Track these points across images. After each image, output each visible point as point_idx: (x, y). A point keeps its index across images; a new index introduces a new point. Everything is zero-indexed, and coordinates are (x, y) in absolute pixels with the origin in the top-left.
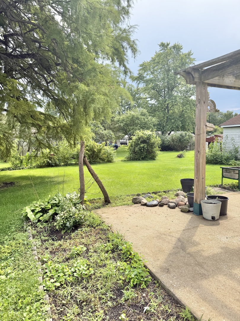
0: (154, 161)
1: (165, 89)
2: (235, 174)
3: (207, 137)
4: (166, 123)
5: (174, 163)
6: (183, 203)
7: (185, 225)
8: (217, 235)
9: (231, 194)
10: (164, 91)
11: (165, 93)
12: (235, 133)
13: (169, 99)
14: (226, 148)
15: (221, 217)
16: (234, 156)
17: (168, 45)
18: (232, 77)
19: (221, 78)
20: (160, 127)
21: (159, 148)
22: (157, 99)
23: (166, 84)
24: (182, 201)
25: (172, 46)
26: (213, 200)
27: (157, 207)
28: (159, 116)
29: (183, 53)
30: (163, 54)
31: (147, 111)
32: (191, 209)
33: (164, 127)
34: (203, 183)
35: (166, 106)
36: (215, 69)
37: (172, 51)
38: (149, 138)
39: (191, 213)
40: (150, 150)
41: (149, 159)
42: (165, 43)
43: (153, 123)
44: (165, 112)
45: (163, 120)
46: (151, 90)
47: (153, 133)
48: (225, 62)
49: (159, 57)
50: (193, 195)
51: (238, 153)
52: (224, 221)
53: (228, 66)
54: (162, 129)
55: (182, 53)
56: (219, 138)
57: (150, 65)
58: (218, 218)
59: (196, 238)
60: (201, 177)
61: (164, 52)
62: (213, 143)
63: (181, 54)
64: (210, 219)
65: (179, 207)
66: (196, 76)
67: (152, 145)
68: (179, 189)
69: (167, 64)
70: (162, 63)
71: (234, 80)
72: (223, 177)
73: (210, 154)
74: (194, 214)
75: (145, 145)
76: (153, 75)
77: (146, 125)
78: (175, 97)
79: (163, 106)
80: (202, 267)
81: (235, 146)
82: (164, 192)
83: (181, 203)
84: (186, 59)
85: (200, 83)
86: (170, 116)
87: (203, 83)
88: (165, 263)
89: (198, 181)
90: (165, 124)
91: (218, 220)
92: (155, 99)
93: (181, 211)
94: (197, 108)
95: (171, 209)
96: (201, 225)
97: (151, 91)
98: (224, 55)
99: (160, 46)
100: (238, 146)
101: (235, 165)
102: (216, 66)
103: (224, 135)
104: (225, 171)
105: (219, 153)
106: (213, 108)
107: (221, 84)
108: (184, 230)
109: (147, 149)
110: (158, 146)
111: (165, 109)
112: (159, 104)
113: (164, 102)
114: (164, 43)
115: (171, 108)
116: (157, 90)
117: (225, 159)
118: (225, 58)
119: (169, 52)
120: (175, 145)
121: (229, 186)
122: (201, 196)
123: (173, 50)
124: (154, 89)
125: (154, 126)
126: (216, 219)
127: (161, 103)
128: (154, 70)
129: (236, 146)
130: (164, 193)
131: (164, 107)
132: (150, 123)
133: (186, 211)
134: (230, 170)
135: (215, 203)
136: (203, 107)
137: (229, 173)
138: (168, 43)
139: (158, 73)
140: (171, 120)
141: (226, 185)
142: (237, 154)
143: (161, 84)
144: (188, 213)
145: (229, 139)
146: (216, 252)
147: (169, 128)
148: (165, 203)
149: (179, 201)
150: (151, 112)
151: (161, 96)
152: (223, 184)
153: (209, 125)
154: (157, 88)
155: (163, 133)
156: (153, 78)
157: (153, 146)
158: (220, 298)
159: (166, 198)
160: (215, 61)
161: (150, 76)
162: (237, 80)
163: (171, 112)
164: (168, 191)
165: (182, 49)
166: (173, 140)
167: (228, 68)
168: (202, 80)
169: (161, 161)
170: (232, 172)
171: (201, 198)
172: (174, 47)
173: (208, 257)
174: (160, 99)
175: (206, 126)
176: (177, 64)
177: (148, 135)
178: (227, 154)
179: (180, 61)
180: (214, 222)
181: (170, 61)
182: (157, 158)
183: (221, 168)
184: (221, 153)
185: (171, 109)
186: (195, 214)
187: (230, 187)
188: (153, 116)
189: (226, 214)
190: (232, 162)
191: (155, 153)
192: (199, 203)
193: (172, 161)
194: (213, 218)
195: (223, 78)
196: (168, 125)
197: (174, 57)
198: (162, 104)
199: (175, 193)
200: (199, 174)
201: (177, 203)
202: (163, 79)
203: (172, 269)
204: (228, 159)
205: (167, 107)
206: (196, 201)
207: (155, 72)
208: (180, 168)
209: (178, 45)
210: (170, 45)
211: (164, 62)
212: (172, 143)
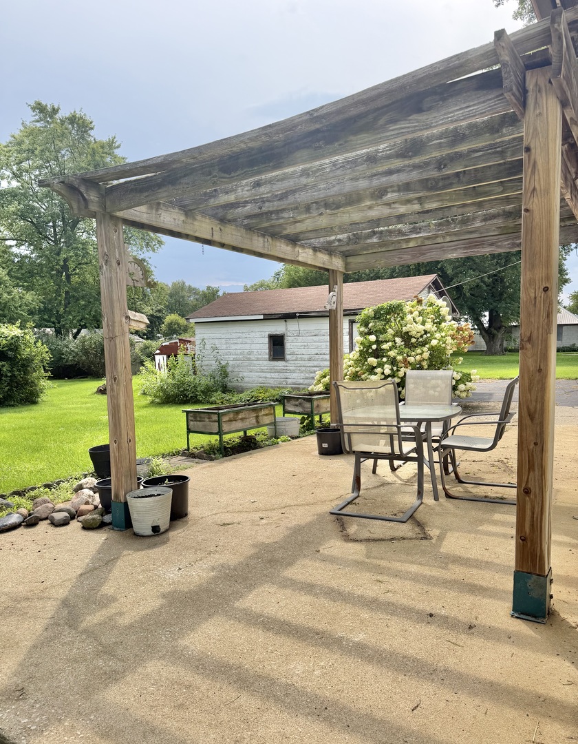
0: (34, 407)
1: (54, 222)
2: (212, 423)
3: (163, 344)
4: (66, 307)
5: (88, 409)
6: (91, 507)
7: (87, 561)
8: (160, 567)
9: (204, 468)
10: (54, 227)
11: (55, 230)
12: (218, 336)
13: (68, 247)
14: (204, 367)
15: (174, 523)
16: (220, 384)
17: (55, 111)
18: (177, 211)
19: (154, 211)
20: (50, 317)
21: (46, 371)
22: (35, 246)
23: (57, 210)
24: (87, 503)
25: (67, 116)
26: (155, 489)
27: (21, 530)
28: (45, 289)
29: (95, 139)
30: (43, 132)
31: (8, 274)
32: (107, 518)
33: (59, 317)
34: (132, 451)
35: (62, 263)
36: (133, 187)
37: (66, 129)
38: (14, 345)
39: (106, 528)
40: (19, 377)
41: (21, 403)
42: (46, 105)
43: (27, 306)
44: (61, 280)
45: (56, 299)
46: (17, 219)
47: (25, 334)
48: (153, 174)
49: (31, 137)
50: (110, 484)
51: (227, 376)
52: (179, 531)
53: (160, 186)
54: (54, 323)
55: (93, 139)
56: (188, 345)
57: (7, 154)
58: (167, 526)
59: (108, 589)
60: (125, 438)
61: (46, 127)
62: (175, 356)
63: (91, 141)
64: (149, 532)
65: (81, 518)
66: (92, 197)
67: (25, 365)
68: (86, 473)
69: (56, 159)
70: (42, 155)
71: (183, 218)
72: (189, 431)
73: (170, 381)
74: (113, 529)
75: (3, 366)
76: (18, 181)
77: (6, 312)
78: (83, 244)
79: (54, 263)
80: (112, 656)
81: (220, 363)
82: (48, 486)
83: (84, 507)
84: (103, 155)
85: (104, 215)
86: (75, 290)
87: (113, 217)
88: (15, 675)
89: (119, 448)
90: (62, 310)
91: (167, 531)
92: (30, 244)
93: (84, 528)
94: (102, 274)
95: (58, 528)
96: (125, 552)
97: (15, 222)
98: (147, 160)
99: (34, 109)
100: (226, 362)
101: (222, 402)
102: (135, 181)
103: (197, 339)
104: (192, 419)
105: (190, 378)
106: (142, 277)
107: (154, 224)
108: (81, 575)
109: (10, 376)
110: (43, 366)
111: (59, 273)
112: (41, 257)
113: (55, 254)
114: (44, 103)
115: (74, 270)
116: (32, 222)
117: (202, 392)
118: (149, 166)
119: (59, 131)
120: (92, 362)
121: (202, 449)
122: (127, 482)
123: (70, 126)
124: (23, 217)
125: (31, 313)
126: (162, 530)
127: (46, 256)
128: (20, 169)
129: (223, 363)
130: (47, 490)
131: (57, 267)
132: (17, 305)
133: (95, 526)
134: (202, 415)
135: (159, 495)
136: (117, 273)
137: (200, 421)
138: (56, 107)
139: (33, 177)
140: (78, 300)
141: (197, 448)
142: (226, 380)
143: (44, 207)
144: (99, 531)
145: (208, 347)
146: (149, 609)
147: (73, 320)
148: (44, 516)
149: (80, 504)
150: (19, 275)
151: (46, 237)
152: (191, 448)
153: (135, 316)
154: (34, 217)
155: (58, 332)
156: (20, 189)
157: (28, 366)
158: (143, 716)
159: (45, 502)
160: (130, 170)
161: (9, 183)
162: (190, 221)
163: (77, 279)
164: (58, 483)
165: (92, 129)
166: (86, 352)
167: (160, 191)
168: (108, 210)
169: (53, 405)
170: (207, 420)
171: (129, 489)
172: (72, 120)
173: (131, 626)
174: (45, 245)
175: (128, 317)
176: (83, 165)
177: (12, 338)
178: (205, 381)
179: (89, 157)
180: (157, 539)
181: (63, 152)
182: (43, 397)
183: (183, 411)
184: (195, 379)
185: (76, 274)
186: (116, 528)
187: (205, 452)
188: (28, 289)
189: (186, 515)
190: (216, 397)
191: (36, 385)
192: (123, 501)
193: (83, 403)
194: (156, 529)
195: (157, 210)
196: (70, 313)
197: (74, 145)
198: (49, 258)
199: (76, 484)
200: (120, 432)
201: (73, 510)
202: (46, 197)
203: (32, 686)
204: (208, 391)
205: (65, 267)
206: (117, 496)
207: (24, 174)
208: (99, 420)
209: (82, 118)
210: (60, 111)
211: (47, 153)
212: (84, 358)
